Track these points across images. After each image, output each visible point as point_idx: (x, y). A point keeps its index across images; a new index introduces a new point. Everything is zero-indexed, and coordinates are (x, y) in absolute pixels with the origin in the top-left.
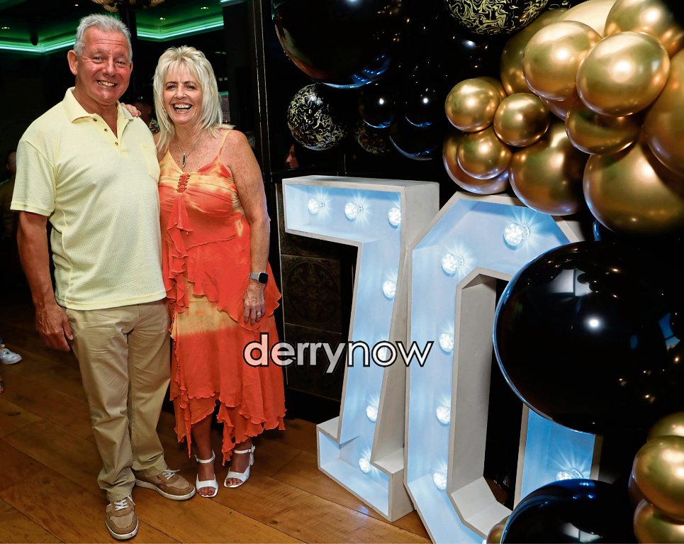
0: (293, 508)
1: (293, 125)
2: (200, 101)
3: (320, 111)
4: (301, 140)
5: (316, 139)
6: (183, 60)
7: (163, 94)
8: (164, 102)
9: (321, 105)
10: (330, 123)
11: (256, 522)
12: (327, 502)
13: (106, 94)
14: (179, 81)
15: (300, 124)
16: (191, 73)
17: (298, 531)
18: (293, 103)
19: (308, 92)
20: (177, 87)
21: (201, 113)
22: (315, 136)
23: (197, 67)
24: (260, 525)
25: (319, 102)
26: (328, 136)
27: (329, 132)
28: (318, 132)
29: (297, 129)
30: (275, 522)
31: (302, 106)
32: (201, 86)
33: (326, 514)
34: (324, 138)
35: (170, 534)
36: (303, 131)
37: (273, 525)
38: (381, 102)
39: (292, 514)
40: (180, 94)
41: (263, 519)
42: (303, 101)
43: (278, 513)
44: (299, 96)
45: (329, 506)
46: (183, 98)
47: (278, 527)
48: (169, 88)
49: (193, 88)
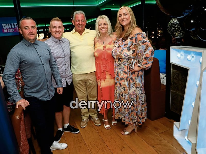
0: (161, 145)
1: (169, 29)
2: (107, 28)
3: (177, 25)
4: (171, 34)
5: (175, 34)
6: (103, 18)
7: (98, 27)
8: (99, 29)
9: (178, 23)
10: (180, 29)
11: (148, 145)
12: (172, 146)
13: (80, 29)
14: (102, 23)
15: (171, 29)
16: (105, 21)
17: (160, 151)
18: (170, 23)
19: (174, 19)
20: (102, 25)
21: (107, 31)
22: (175, 33)
23: (107, 20)
24: (150, 146)
25: (178, 22)
26: (180, 33)
27: (180, 32)
28: (176, 32)
29: (170, 31)
30: (154, 147)
31: (172, 23)
32: (107, 24)
33: (170, 149)
34: (178, 34)
35: (125, 141)
36: (171, 31)
37: (153, 148)
38: (192, 21)
39: (160, 146)
40: (103, 27)
41: (151, 145)
42: (172, 22)
43: (156, 145)
44: (171, 20)
45: (172, 147)
46: (104, 27)
47: (154, 148)
48: (100, 25)
49: (106, 25)
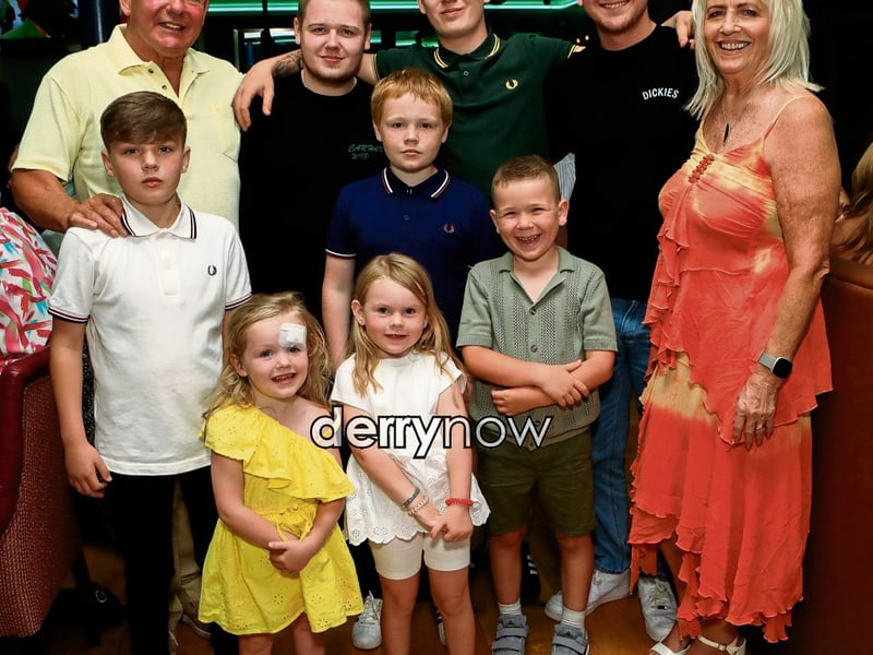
2: (765, 34)
7: (704, 27)
8: (706, 39)
14: (728, 3)
20: (725, 14)
21: (765, 55)
40: (730, 26)
46: (735, 32)
48: (713, 16)
49: (753, 14)
